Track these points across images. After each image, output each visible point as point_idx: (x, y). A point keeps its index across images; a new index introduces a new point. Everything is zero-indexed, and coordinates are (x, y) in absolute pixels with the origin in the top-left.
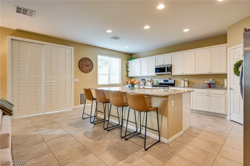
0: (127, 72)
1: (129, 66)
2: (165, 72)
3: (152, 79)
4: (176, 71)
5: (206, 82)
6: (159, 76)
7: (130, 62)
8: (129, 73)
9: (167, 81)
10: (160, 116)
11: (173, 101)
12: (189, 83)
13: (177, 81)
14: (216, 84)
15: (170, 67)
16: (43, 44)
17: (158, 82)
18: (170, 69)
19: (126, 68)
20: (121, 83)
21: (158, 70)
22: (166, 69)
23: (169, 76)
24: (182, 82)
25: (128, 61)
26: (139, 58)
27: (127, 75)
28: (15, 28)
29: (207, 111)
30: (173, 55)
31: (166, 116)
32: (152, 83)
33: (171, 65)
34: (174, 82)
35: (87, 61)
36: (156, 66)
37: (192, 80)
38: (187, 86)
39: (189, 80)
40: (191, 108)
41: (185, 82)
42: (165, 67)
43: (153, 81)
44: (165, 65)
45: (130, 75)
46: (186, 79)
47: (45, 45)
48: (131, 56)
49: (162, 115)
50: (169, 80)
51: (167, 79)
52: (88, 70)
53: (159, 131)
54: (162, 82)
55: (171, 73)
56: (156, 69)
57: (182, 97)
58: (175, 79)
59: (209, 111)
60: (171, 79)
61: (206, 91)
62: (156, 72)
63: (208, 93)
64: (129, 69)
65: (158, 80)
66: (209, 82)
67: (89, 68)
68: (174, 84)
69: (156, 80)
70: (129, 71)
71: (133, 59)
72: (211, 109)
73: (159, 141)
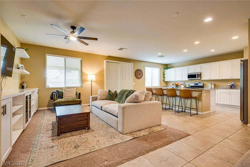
0: (164, 78)
1: (165, 73)
2: (196, 78)
3: (184, 83)
4: (204, 77)
5: (228, 85)
6: (190, 81)
7: (166, 70)
8: (165, 79)
9: (198, 84)
10: (197, 101)
11: (205, 94)
12: (215, 85)
13: (206, 84)
14: (236, 86)
15: (200, 74)
16: (119, 63)
17: (189, 85)
18: (200, 75)
19: (163, 75)
20: (159, 86)
21: (189, 77)
22: (197, 76)
23: (199, 81)
24: (210, 85)
25: (165, 70)
26: (173, 67)
27: (164, 80)
28: (108, 55)
29: (229, 104)
30: (202, 66)
31: (201, 101)
32: (185, 86)
33: (201, 73)
34: (203, 85)
35: (140, 71)
36: (188, 74)
37: (218, 84)
38: (214, 88)
39: (215, 83)
40: (216, 102)
41: (212, 85)
42: (196, 75)
43: (186, 84)
44: (196, 73)
45: (166, 80)
46: (212, 83)
47: (120, 63)
48: (167, 66)
49: (199, 100)
50: (199, 84)
51: (198, 83)
52: (140, 77)
53: (197, 109)
54: (193, 85)
55: (201, 78)
56: (188, 75)
57: (210, 92)
58: (204, 83)
59: (230, 104)
60: (201, 83)
61: (228, 91)
62: (188, 78)
63: (229, 92)
64: (165, 76)
65: (190, 83)
66: (231, 85)
67: (140, 75)
68: (203, 86)
69: (188, 83)
70: (165, 77)
71: (169, 68)
72: (231, 103)
73: (197, 114)
